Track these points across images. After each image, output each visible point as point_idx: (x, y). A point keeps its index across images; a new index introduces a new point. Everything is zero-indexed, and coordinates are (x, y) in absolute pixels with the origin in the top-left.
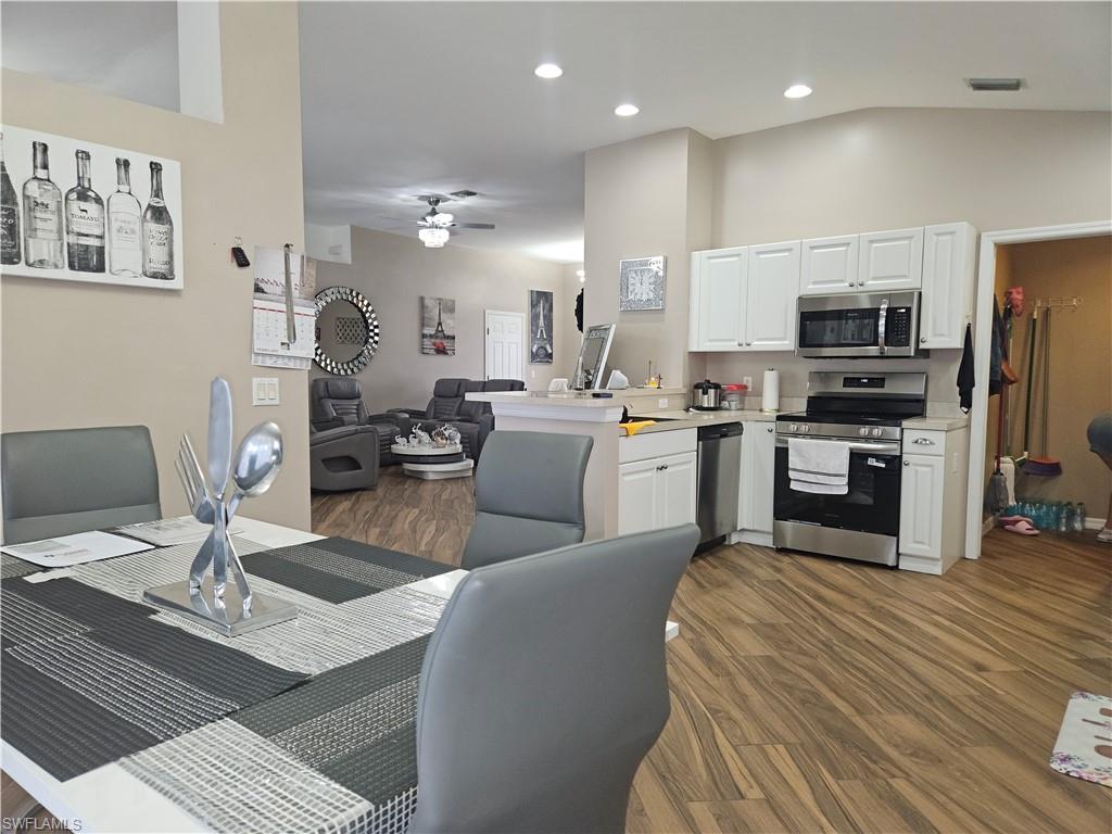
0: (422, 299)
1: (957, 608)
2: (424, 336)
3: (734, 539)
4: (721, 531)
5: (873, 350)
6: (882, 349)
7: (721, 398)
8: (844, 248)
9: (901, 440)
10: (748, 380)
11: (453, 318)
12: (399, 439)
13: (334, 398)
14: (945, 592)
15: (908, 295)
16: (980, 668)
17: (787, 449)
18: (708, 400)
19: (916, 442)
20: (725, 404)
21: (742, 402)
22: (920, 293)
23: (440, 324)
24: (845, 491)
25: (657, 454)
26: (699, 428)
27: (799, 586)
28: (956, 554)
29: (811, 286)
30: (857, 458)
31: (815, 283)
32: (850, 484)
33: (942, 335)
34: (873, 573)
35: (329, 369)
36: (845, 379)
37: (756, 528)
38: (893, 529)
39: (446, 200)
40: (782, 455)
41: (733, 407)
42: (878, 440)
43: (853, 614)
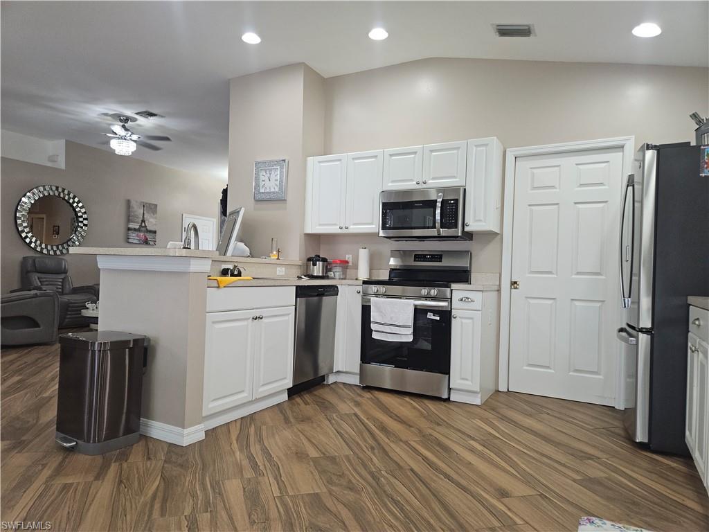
0: (128, 202)
1: (490, 434)
2: (129, 229)
3: (331, 379)
4: (322, 373)
5: (433, 232)
6: (439, 231)
7: (327, 269)
8: (413, 156)
9: (451, 298)
10: (349, 257)
11: (156, 218)
12: (89, 305)
13: (38, 272)
14: (481, 419)
15: (456, 190)
16: (503, 494)
17: (370, 306)
18: (318, 270)
19: (462, 300)
20: (330, 274)
21: (344, 273)
22: (465, 189)
23: (143, 221)
24: (410, 339)
25: (254, 307)
26: (297, 287)
27: (370, 417)
28: (492, 388)
29: (390, 184)
30: (419, 312)
31: (393, 182)
32: (414, 333)
33: (480, 221)
34: (431, 405)
35: (39, 249)
36: (415, 255)
37: (347, 370)
38: (446, 370)
39: (134, 120)
40: (366, 310)
41: (337, 277)
42: (434, 299)
43: (407, 443)
